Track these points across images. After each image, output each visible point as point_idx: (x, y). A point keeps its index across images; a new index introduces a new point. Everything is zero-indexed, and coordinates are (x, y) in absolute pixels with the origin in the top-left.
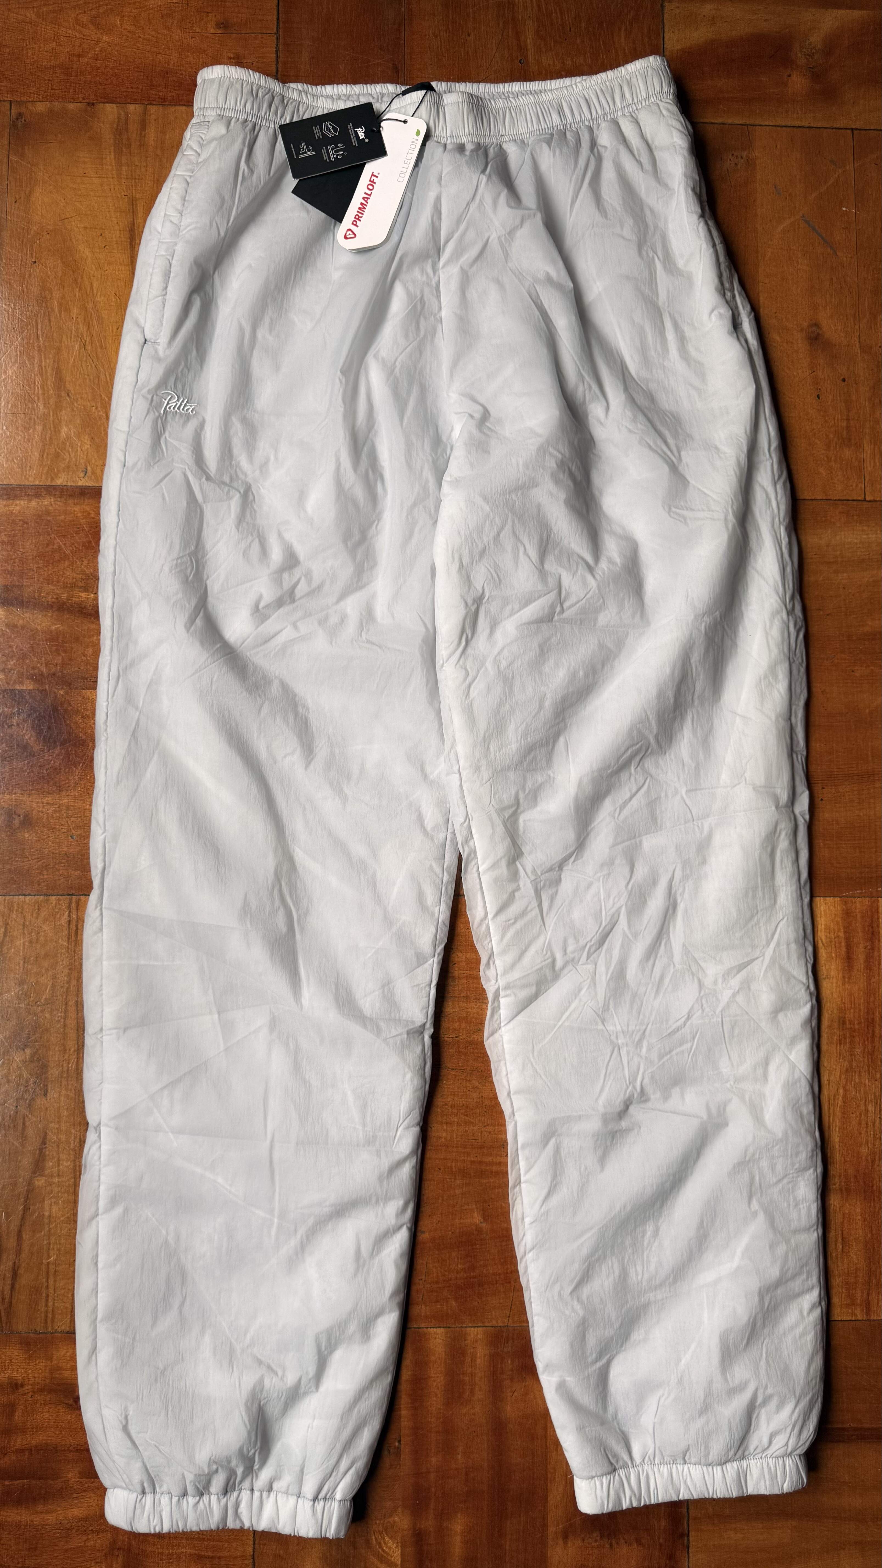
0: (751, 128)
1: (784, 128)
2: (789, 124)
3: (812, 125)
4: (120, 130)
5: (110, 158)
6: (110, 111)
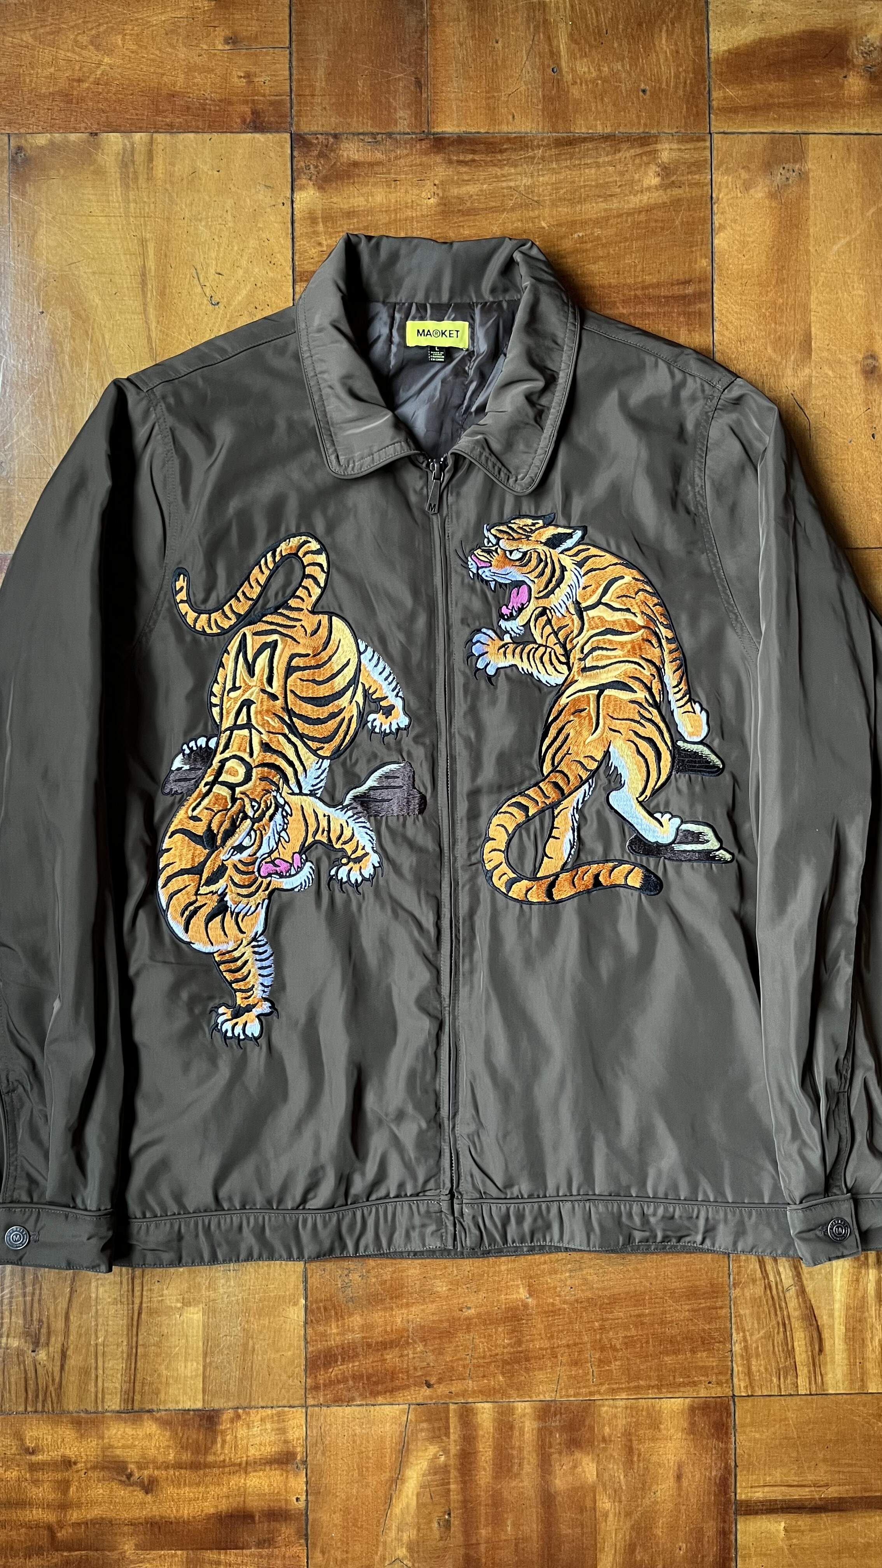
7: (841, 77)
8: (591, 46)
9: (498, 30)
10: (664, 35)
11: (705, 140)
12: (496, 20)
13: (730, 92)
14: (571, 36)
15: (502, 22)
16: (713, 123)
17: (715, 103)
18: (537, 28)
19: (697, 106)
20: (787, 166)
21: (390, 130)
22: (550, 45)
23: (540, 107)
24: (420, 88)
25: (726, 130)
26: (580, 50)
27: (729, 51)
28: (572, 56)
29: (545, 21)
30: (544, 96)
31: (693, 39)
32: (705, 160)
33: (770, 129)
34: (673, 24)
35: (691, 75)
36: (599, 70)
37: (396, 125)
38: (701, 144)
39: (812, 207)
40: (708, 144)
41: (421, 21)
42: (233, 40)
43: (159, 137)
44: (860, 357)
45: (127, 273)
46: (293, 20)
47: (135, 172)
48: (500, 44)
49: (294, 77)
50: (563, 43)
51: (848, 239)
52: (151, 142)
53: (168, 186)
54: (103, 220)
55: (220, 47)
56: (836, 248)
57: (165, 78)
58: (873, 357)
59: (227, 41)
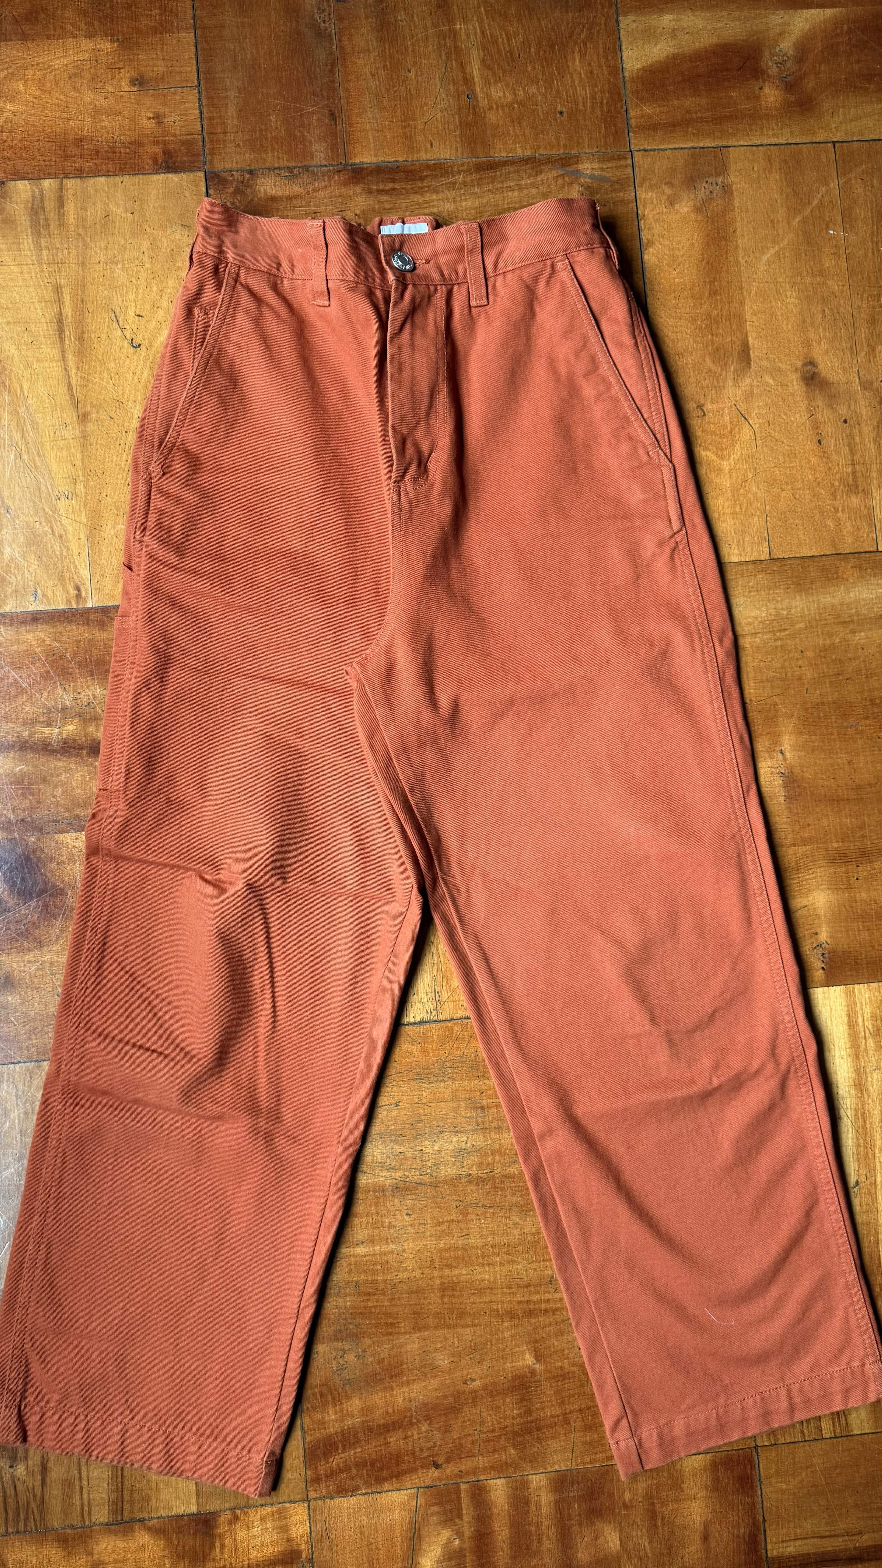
0: (724, 150)
1: (760, 148)
2: (765, 142)
3: (790, 141)
4: (36, 210)
5: (27, 242)
6: (22, 189)
7: (757, 88)
8: (504, 72)
9: (410, 59)
10: (577, 55)
11: (626, 158)
12: (406, 49)
13: (647, 110)
14: (483, 61)
15: (413, 51)
16: (632, 141)
17: (633, 122)
18: (448, 55)
19: (615, 126)
20: (710, 180)
21: (307, 163)
22: (463, 72)
23: (457, 133)
24: (335, 119)
25: (647, 147)
26: (494, 75)
27: (643, 69)
28: (487, 82)
29: (456, 47)
30: (460, 122)
31: (607, 59)
32: (628, 178)
33: (691, 145)
34: (585, 44)
35: (607, 95)
36: (515, 94)
37: (312, 158)
38: (622, 162)
39: (739, 219)
40: (629, 162)
41: (331, 53)
42: (139, 82)
43: (69, 183)
44: (799, 364)
45: (43, 320)
46: (200, 58)
47: (46, 220)
48: (412, 74)
49: (205, 115)
50: (475, 69)
51: (777, 248)
52: (61, 188)
53: (81, 231)
54: (15, 269)
55: (126, 89)
56: (765, 258)
57: (71, 122)
58: (812, 363)
59: (133, 82)
